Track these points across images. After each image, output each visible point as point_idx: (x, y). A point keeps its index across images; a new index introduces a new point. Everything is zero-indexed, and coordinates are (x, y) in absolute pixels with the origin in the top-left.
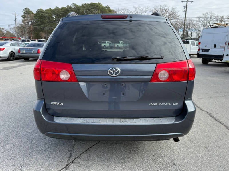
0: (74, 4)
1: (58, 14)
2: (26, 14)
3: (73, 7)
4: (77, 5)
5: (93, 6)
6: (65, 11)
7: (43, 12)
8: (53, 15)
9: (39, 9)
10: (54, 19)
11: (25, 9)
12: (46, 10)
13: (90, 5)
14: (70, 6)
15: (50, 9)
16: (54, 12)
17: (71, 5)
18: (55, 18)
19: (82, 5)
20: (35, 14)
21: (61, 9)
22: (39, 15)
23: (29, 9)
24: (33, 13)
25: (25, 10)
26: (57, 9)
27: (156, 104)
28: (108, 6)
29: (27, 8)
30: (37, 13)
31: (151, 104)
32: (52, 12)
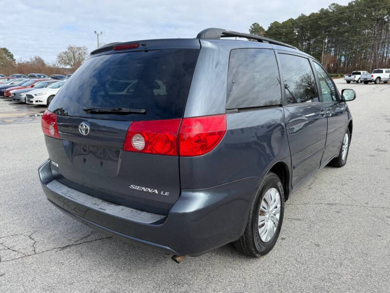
0: (334, 4)
1: (302, 27)
2: (253, 32)
3: (331, 11)
4: (341, 6)
6: (315, 19)
7: (280, 25)
8: (295, 29)
9: (273, 22)
10: (295, 35)
11: (253, 25)
12: (283, 23)
14: (325, 9)
15: (291, 20)
16: (297, 23)
17: (328, 8)
18: (297, 33)
19: (349, 4)
20: (266, 32)
21: (309, 17)
22: (271, 32)
23: (258, 25)
24: (264, 30)
25: (253, 27)
26: (302, 18)
27: (138, 188)
29: (255, 23)
30: (270, 29)
31: (132, 186)
32: (293, 24)
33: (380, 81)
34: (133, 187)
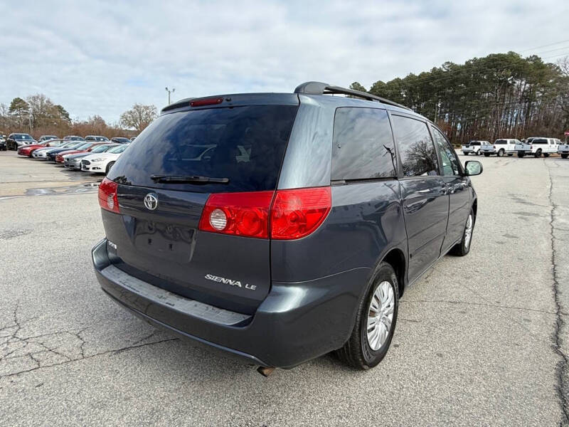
0: (448, 63)
1: (411, 88)
3: (444, 70)
4: (456, 65)
5: (493, 60)
6: (426, 80)
7: (384, 86)
8: (402, 90)
9: (376, 82)
10: (403, 97)
11: (353, 84)
12: (388, 83)
13: (485, 61)
14: (438, 67)
15: (398, 80)
16: (404, 84)
17: (441, 67)
18: (404, 96)
19: (466, 63)
21: (419, 77)
23: (359, 85)
26: (411, 78)
27: (215, 279)
28: (536, 56)
29: (355, 83)
30: (373, 89)
31: (208, 275)
32: (400, 85)
33: (504, 153)
34: (208, 277)
